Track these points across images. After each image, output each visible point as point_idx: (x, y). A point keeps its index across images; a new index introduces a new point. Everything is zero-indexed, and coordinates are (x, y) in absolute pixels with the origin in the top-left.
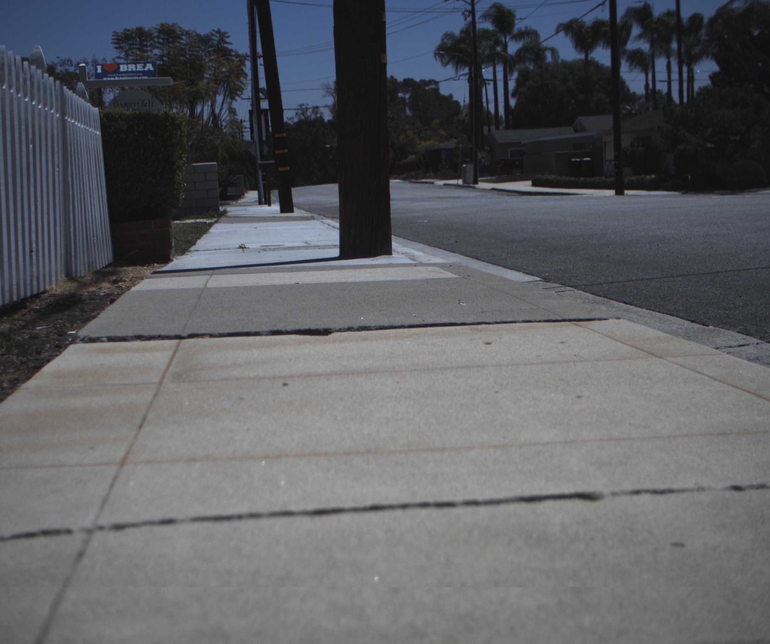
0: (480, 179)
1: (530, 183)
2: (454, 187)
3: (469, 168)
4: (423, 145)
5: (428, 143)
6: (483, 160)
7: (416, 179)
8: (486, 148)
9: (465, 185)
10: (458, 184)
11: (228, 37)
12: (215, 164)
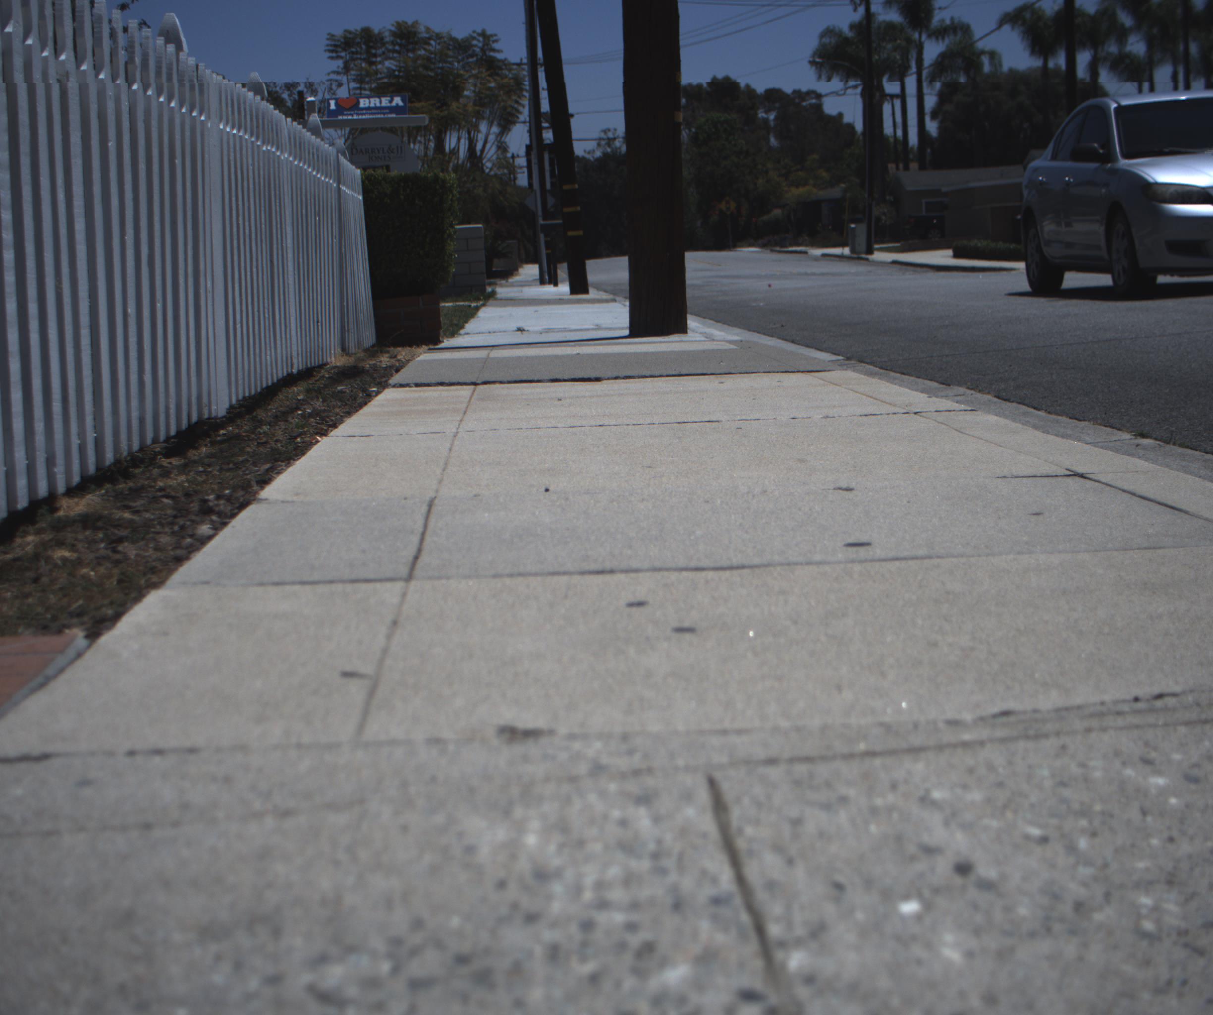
0: (876, 246)
1: (950, 252)
2: (837, 259)
3: (860, 230)
4: (794, 193)
5: (801, 190)
6: (884, 218)
7: (782, 246)
8: (888, 198)
9: (855, 256)
10: (843, 254)
11: (496, 41)
12: (480, 228)
